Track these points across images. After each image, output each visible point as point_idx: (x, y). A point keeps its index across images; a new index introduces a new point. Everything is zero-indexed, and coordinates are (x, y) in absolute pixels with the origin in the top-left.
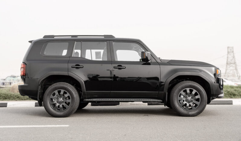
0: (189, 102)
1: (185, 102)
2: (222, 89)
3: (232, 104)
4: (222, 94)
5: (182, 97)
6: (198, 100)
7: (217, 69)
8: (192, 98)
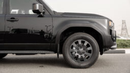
0: (81, 54)
1: (77, 54)
2: (115, 41)
3: (124, 53)
4: (115, 45)
5: (74, 48)
6: (90, 52)
7: (109, 20)
8: (84, 49)
